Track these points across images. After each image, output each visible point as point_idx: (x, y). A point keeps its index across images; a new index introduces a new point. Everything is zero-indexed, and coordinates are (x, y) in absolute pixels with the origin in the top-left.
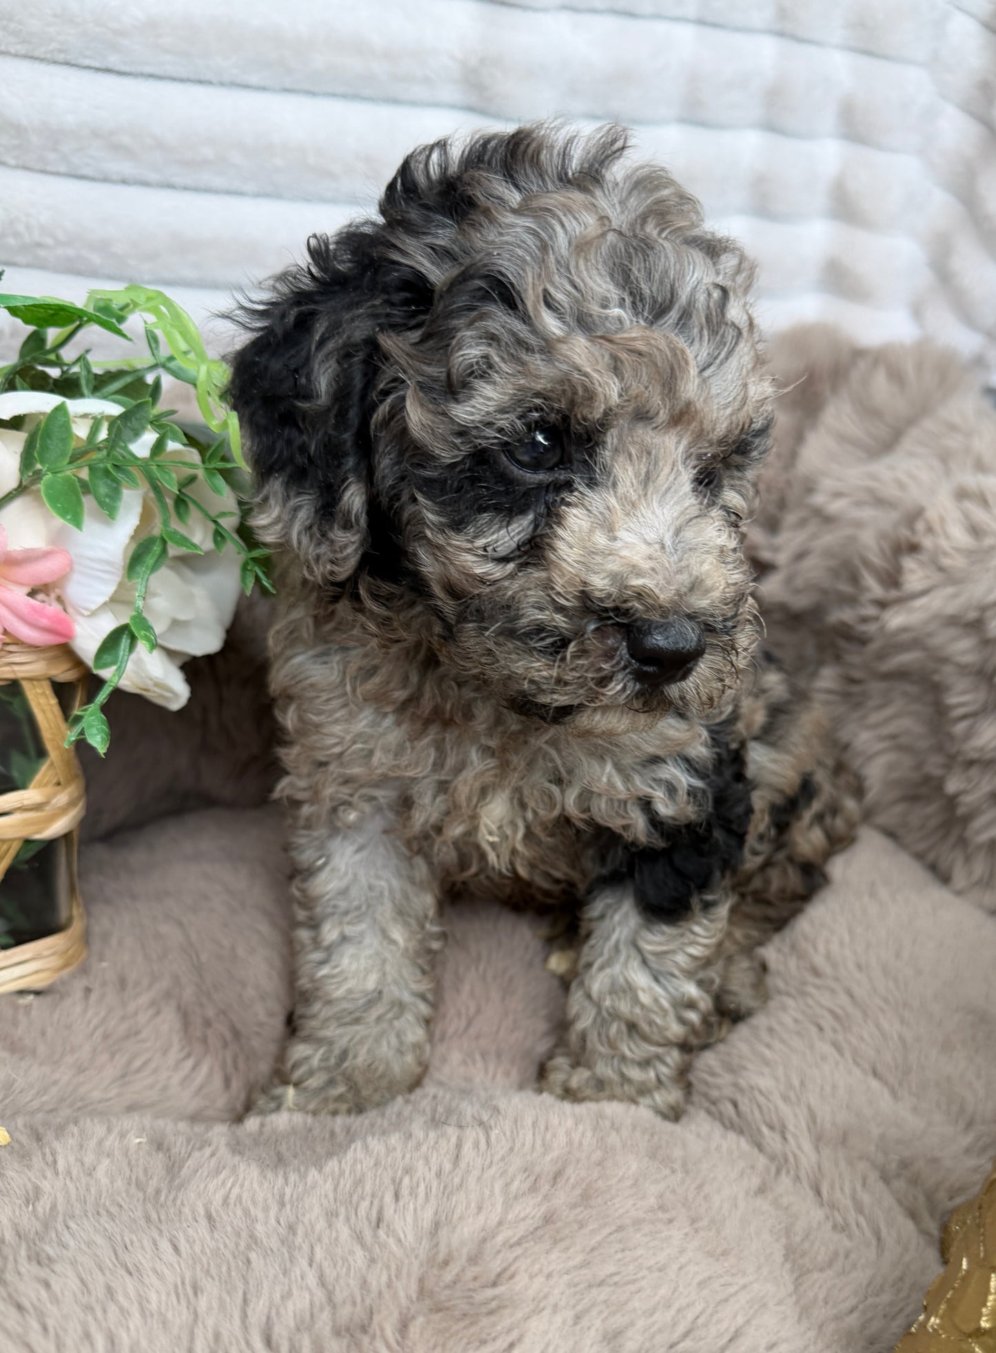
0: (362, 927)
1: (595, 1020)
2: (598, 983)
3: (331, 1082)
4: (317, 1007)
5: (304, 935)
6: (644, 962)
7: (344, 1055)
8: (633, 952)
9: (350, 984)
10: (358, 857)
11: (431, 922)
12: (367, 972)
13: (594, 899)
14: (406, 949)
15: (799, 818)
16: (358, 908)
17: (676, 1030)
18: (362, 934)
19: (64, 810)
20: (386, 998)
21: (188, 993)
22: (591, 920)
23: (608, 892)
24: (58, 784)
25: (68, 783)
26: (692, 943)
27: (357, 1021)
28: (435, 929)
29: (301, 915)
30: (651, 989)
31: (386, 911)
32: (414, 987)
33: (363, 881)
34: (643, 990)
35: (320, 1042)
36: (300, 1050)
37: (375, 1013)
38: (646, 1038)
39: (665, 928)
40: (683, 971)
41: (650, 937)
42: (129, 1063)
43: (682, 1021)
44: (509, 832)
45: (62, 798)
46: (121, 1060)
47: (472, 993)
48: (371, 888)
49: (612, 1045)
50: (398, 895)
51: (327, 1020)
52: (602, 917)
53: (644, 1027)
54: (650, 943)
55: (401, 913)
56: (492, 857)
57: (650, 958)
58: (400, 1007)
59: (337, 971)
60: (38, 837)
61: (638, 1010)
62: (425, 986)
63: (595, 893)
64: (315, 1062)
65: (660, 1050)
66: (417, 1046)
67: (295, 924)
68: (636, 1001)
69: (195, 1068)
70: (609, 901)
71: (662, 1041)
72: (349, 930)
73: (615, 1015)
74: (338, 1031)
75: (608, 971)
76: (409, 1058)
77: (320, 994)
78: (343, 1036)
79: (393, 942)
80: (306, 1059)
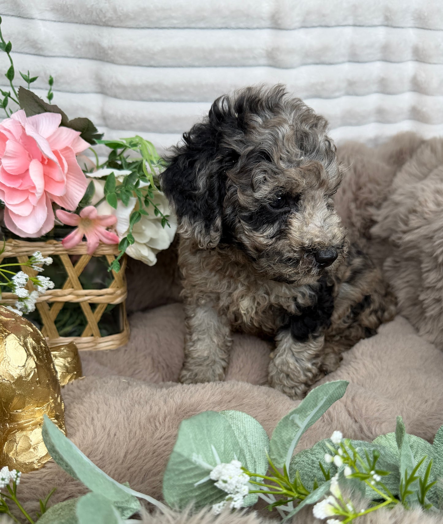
0: (205, 336)
1: (276, 373)
2: (278, 361)
5: (188, 337)
6: (293, 355)
7: (196, 375)
8: (290, 351)
9: (199, 354)
10: (205, 314)
11: (228, 336)
12: (205, 350)
13: (279, 334)
14: (218, 345)
15: (364, 311)
16: (204, 330)
17: (303, 378)
18: (204, 339)
19: (120, 296)
20: (210, 359)
22: (277, 341)
23: (283, 332)
24: (118, 287)
25: (121, 287)
26: (309, 349)
27: (200, 365)
28: (230, 339)
30: (294, 364)
31: (213, 332)
32: (220, 356)
33: (206, 322)
34: (291, 364)
35: (189, 370)
36: (184, 372)
37: (207, 362)
38: (292, 380)
39: (300, 344)
40: (306, 358)
41: (295, 346)
43: (306, 376)
44: (250, 310)
45: (119, 292)
47: (242, 361)
48: (208, 324)
49: (281, 381)
50: (216, 327)
53: (292, 376)
54: (295, 348)
55: (217, 333)
56: (244, 318)
57: (295, 353)
58: (214, 362)
59: (195, 349)
60: (112, 303)
61: (289, 370)
62: (225, 356)
63: (279, 332)
64: (188, 376)
65: (297, 384)
68: (289, 367)
69: (155, 376)
70: (284, 335)
71: (298, 381)
72: (201, 337)
73: (282, 371)
74: (195, 368)
75: (281, 357)
77: (190, 355)
78: (196, 369)
79: (214, 342)
80: (185, 375)
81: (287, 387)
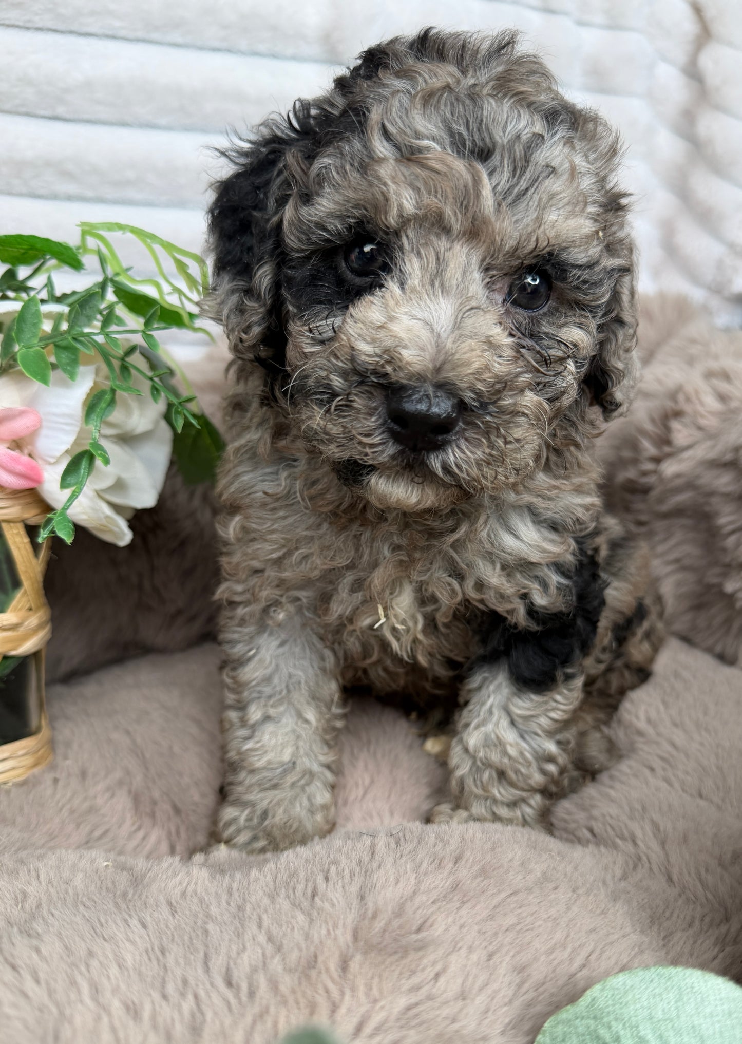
0: (282, 708)
1: (471, 769)
2: (474, 739)
3: (255, 838)
4: (243, 775)
5: (233, 715)
6: (513, 723)
7: (265, 815)
8: (503, 715)
9: (270, 756)
10: (280, 650)
11: (336, 706)
12: (283, 746)
13: (474, 674)
14: (317, 728)
15: (633, 634)
16: (279, 693)
17: (537, 779)
18: (281, 714)
19: (35, 631)
20: (299, 768)
21: (138, 780)
22: (470, 691)
23: (484, 669)
24: (30, 609)
25: (38, 609)
26: (553, 709)
27: (275, 787)
28: (340, 711)
29: (230, 698)
30: (517, 744)
31: (302, 697)
32: (321, 758)
33: (283, 670)
34: (511, 745)
35: (244, 804)
36: (229, 812)
37: (290, 779)
38: (512, 784)
39: (533, 697)
40: (545, 731)
41: (520, 703)
42: (92, 832)
43: (544, 772)
44: (411, 623)
45: (33, 621)
46: (85, 829)
47: (366, 768)
48: (290, 676)
49: (485, 790)
50: (312, 684)
51: (251, 786)
52: (479, 688)
53: (512, 775)
54: (520, 708)
55: (314, 697)
56: (395, 646)
57: (519, 720)
58: (311, 775)
59: (259, 745)
61: (506, 760)
62: (330, 758)
63: (474, 669)
64: (242, 821)
65: (524, 794)
66: (325, 807)
67: (225, 707)
68: (505, 753)
69: (145, 837)
70: (486, 675)
71: (526, 787)
72: (272, 712)
73: (487, 764)
74: (260, 795)
75: (483, 729)
76: (319, 817)
77: (245, 764)
78: (263, 800)
79: (307, 721)
80: (235, 820)
81: (503, 803)
